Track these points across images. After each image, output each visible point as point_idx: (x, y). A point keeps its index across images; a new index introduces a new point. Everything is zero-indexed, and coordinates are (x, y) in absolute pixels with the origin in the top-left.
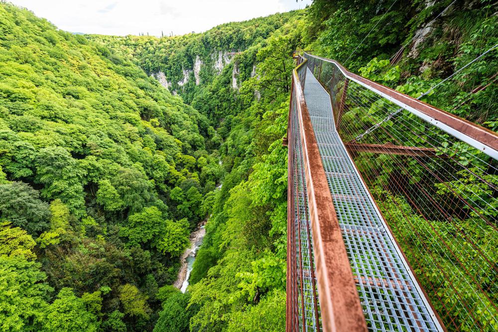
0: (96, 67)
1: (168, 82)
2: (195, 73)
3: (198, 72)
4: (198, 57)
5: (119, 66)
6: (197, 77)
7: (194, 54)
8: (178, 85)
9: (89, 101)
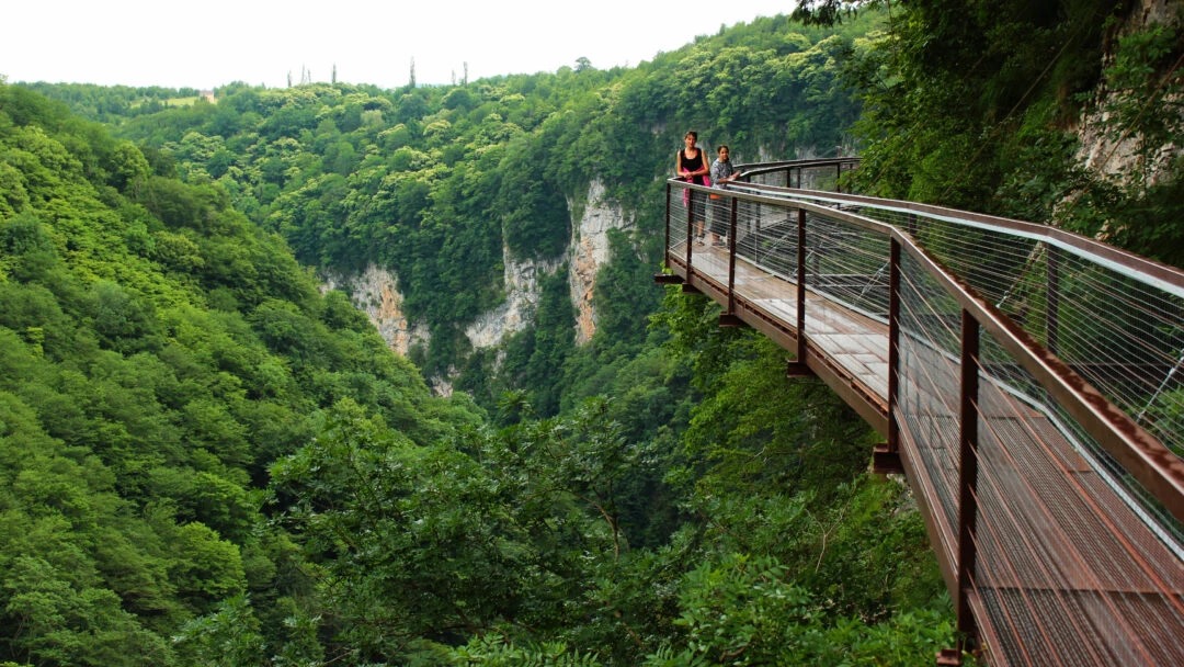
0: (77, 239)
1: (411, 328)
2: (573, 271)
3: (592, 272)
4: (597, 189)
5: (182, 238)
6: (580, 294)
7: (577, 170)
8: (468, 341)
9: (32, 399)
